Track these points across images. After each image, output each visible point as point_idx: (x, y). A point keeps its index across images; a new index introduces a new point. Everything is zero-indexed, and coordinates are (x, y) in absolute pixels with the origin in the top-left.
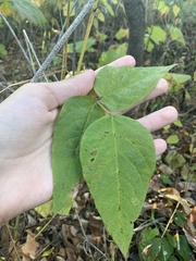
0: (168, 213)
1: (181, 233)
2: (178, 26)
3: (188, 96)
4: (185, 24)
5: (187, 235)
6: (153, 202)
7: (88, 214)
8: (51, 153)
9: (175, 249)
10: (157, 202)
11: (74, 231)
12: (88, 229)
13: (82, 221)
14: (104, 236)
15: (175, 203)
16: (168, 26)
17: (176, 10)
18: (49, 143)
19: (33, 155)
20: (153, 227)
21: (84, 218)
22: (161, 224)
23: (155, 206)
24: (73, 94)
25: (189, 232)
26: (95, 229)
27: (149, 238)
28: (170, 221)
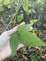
0: (36, 51)
1: (39, 55)
2: (34, 9)
3: (37, 24)
4: (35, 8)
5: (41, 56)
6: (33, 49)
7: (19, 54)
8: (10, 45)
9: (39, 59)
10: (34, 49)
11: (16, 59)
12: (19, 58)
13: (18, 56)
14: (23, 59)
15: (37, 49)
16: (32, 9)
17: (33, 6)
18: (9, 43)
19: (7, 46)
20: (33, 55)
21: (18, 55)
22: (35, 54)
23: (33, 50)
24: (13, 32)
25: (41, 55)
26: (21, 57)
27: (33, 58)
28: (37, 53)
